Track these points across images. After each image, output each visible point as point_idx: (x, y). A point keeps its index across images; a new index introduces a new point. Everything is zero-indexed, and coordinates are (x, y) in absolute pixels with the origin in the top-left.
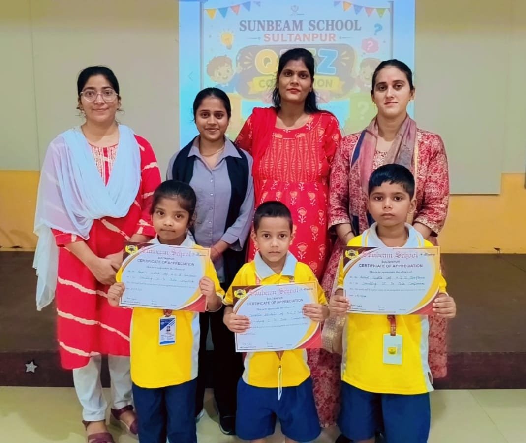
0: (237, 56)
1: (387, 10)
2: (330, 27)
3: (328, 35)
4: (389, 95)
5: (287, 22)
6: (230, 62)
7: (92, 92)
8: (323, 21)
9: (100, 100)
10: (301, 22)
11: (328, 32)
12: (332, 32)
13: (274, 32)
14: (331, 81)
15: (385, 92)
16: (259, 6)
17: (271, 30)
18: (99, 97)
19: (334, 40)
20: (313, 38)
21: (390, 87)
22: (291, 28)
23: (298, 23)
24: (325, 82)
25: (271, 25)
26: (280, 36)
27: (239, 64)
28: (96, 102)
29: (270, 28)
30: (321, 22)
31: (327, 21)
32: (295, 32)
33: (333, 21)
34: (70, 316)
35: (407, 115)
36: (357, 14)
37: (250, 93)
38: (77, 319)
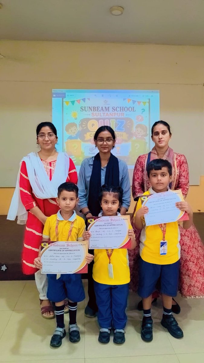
0: (80, 122)
1: (147, 103)
2: (122, 110)
3: (121, 114)
4: (160, 137)
5: (102, 107)
6: (76, 125)
7: (43, 135)
8: (119, 107)
9: (47, 139)
10: (108, 107)
11: (121, 112)
12: (123, 112)
13: (96, 112)
14: (123, 134)
15: (158, 136)
16: (89, 100)
17: (95, 111)
18: (47, 137)
19: (124, 116)
20: (114, 115)
21: (160, 134)
22: (104, 110)
23: (107, 108)
24: (120, 134)
25: (95, 109)
26: (99, 114)
27: (80, 126)
28: (45, 140)
29: (95, 110)
30: (118, 108)
31: (120, 107)
32: (106, 112)
33: (123, 107)
34: (29, 247)
35: (168, 147)
36: (134, 104)
37: (85, 140)
38: (33, 249)
